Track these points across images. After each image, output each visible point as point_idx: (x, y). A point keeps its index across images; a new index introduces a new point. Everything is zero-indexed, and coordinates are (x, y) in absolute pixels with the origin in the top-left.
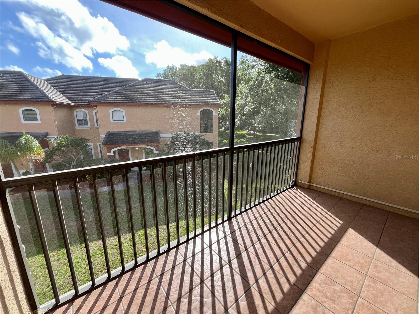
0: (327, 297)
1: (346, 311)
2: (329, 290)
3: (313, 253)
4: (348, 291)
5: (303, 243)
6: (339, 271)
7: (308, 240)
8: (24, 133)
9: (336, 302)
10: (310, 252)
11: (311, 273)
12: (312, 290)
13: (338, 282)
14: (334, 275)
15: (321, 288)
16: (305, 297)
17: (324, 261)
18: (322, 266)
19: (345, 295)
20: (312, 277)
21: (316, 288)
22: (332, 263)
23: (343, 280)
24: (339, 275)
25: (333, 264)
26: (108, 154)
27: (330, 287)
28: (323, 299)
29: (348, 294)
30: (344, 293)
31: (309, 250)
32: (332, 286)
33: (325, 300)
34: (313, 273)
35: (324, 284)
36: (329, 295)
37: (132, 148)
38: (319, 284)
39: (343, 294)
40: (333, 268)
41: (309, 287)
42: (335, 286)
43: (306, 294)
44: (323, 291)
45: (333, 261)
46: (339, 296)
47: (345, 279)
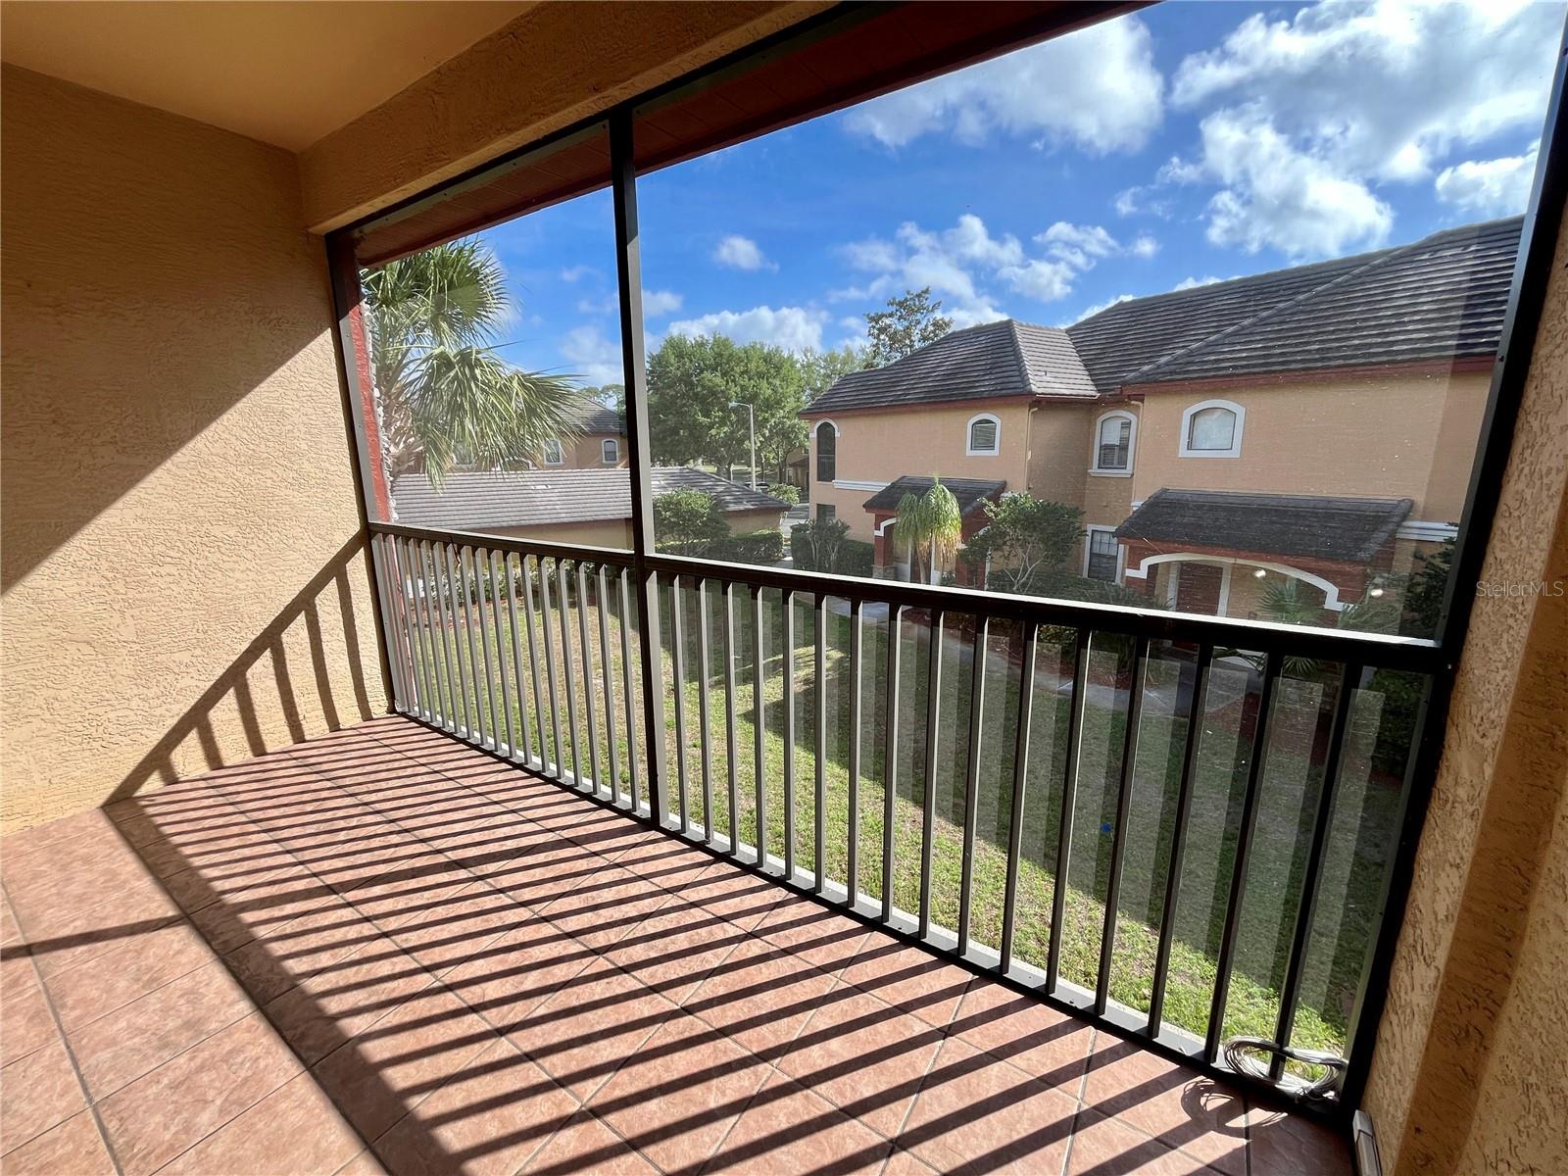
0: (201, 1069)
1: (125, 1115)
2: (218, 1084)
3: (407, 1076)
4: (173, 1151)
5: (476, 1046)
6: (268, 1158)
7: (497, 1074)
8: (937, 481)
9: (169, 1092)
10: (416, 1063)
11: (310, 1042)
12: (249, 1032)
13: (226, 1130)
14: (260, 1125)
15: (240, 1060)
16: (244, 1006)
17: (348, 1112)
18: (322, 1095)
19: (167, 1136)
20: (294, 1044)
21: (248, 1043)
22: (324, 1145)
23: (223, 1155)
24: (250, 1147)
25: (317, 1145)
26: (1130, 573)
27: (225, 1094)
28: (206, 1054)
29: (164, 1147)
30: (176, 1133)
31: (426, 1061)
32: (226, 1100)
33: (198, 1061)
34: (309, 1048)
35: (250, 1073)
36: (205, 1078)
37: (1235, 568)
38: (258, 1058)
39: (173, 1129)
40: (292, 1135)
41: (261, 1025)
42: (221, 1111)
43: (246, 1013)
44: (227, 1061)
45: (327, 1154)
46: (177, 1112)
47: (219, 1167)
